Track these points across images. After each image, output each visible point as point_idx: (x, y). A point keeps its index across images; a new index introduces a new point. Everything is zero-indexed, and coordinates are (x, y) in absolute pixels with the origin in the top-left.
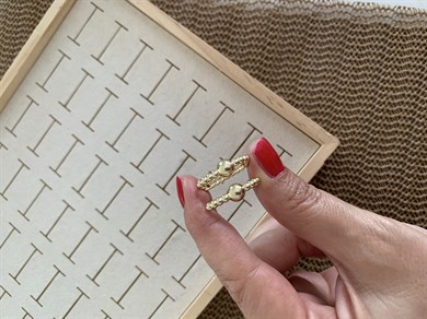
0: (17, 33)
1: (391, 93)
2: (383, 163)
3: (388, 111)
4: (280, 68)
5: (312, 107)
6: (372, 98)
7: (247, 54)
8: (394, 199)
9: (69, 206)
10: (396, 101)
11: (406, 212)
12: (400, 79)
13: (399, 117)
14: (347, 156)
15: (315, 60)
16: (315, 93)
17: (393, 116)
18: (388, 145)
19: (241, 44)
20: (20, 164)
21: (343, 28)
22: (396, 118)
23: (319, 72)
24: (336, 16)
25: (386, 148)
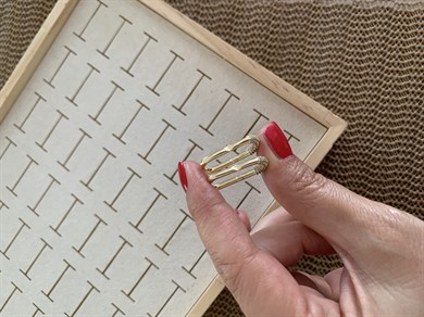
0: (23, 34)
1: (397, 75)
2: (392, 146)
3: (394, 93)
4: (284, 55)
5: (318, 93)
6: (377, 82)
7: (250, 43)
8: (405, 183)
9: (77, 200)
10: (403, 84)
11: (417, 195)
12: (405, 61)
13: (407, 100)
14: (355, 140)
15: (318, 47)
16: (319, 79)
17: (400, 98)
18: (396, 128)
19: (244, 34)
20: (29, 160)
21: (346, 14)
22: (403, 101)
23: (322, 58)
24: (338, 2)
25: (395, 132)
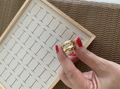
0: (15, 10)
1: (110, 25)
2: (108, 43)
3: (109, 29)
4: (81, 19)
5: (89, 29)
6: (105, 26)
7: (73, 15)
8: (110, 52)
9: (27, 53)
10: (111, 27)
11: (113, 55)
12: (112, 21)
14: (98, 41)
15: (90, 17)
16: (90, 25)
19: (71, 13)
20: (15, 42)
21: (97, 9)
22: (111, 31)
23: (91, 20)
24: (96, 6)
25: (108, 39)
